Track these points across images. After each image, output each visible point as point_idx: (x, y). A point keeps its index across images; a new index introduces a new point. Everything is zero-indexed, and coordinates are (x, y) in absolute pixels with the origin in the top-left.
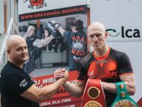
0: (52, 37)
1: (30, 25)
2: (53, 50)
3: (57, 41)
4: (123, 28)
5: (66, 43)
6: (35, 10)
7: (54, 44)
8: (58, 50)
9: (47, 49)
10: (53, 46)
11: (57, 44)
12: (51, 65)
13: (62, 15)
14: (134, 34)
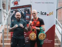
1: (14, 10)
6: (15, 6)
13: (23, 8)
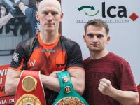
0: (10, 16)
2: (11, 32)
3: (17, 21)
4: (104, 4)
5: (29, 24)
7: (12, 25)
8: (18, 33)
9: (4, 31)
10: (12, 27)
11: (17, 25)
12: (9, 52)
14: (119, 13)
